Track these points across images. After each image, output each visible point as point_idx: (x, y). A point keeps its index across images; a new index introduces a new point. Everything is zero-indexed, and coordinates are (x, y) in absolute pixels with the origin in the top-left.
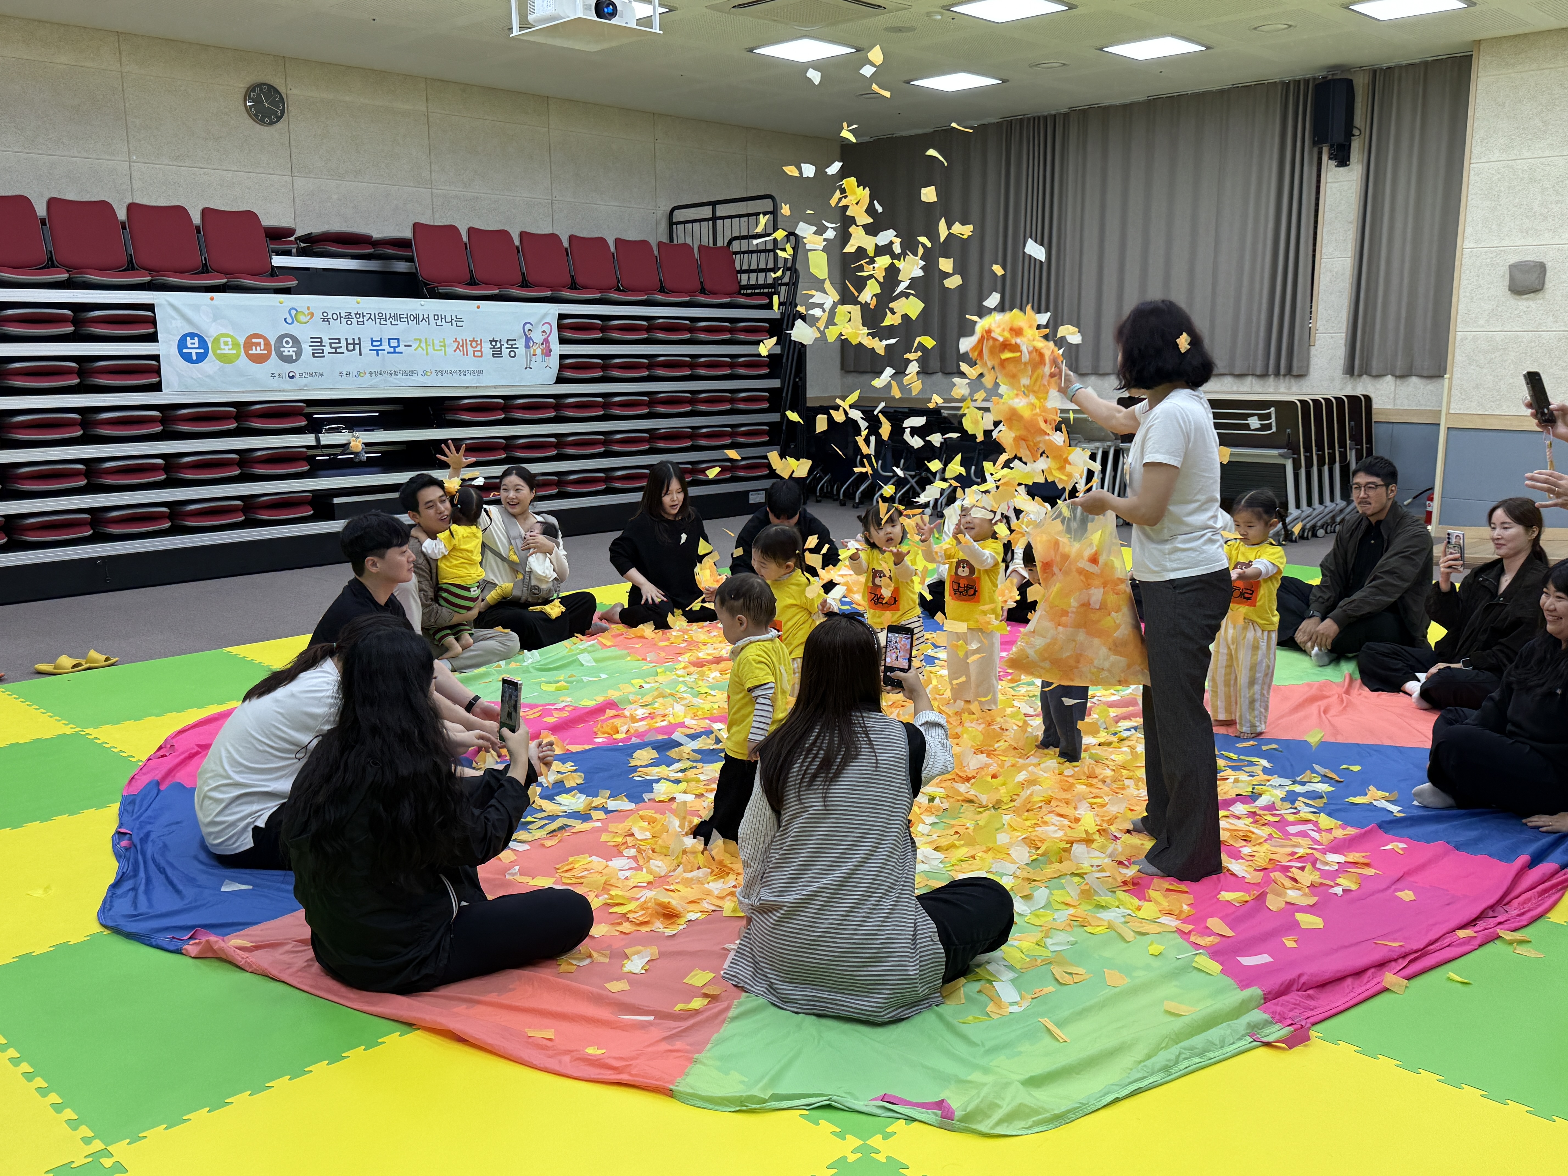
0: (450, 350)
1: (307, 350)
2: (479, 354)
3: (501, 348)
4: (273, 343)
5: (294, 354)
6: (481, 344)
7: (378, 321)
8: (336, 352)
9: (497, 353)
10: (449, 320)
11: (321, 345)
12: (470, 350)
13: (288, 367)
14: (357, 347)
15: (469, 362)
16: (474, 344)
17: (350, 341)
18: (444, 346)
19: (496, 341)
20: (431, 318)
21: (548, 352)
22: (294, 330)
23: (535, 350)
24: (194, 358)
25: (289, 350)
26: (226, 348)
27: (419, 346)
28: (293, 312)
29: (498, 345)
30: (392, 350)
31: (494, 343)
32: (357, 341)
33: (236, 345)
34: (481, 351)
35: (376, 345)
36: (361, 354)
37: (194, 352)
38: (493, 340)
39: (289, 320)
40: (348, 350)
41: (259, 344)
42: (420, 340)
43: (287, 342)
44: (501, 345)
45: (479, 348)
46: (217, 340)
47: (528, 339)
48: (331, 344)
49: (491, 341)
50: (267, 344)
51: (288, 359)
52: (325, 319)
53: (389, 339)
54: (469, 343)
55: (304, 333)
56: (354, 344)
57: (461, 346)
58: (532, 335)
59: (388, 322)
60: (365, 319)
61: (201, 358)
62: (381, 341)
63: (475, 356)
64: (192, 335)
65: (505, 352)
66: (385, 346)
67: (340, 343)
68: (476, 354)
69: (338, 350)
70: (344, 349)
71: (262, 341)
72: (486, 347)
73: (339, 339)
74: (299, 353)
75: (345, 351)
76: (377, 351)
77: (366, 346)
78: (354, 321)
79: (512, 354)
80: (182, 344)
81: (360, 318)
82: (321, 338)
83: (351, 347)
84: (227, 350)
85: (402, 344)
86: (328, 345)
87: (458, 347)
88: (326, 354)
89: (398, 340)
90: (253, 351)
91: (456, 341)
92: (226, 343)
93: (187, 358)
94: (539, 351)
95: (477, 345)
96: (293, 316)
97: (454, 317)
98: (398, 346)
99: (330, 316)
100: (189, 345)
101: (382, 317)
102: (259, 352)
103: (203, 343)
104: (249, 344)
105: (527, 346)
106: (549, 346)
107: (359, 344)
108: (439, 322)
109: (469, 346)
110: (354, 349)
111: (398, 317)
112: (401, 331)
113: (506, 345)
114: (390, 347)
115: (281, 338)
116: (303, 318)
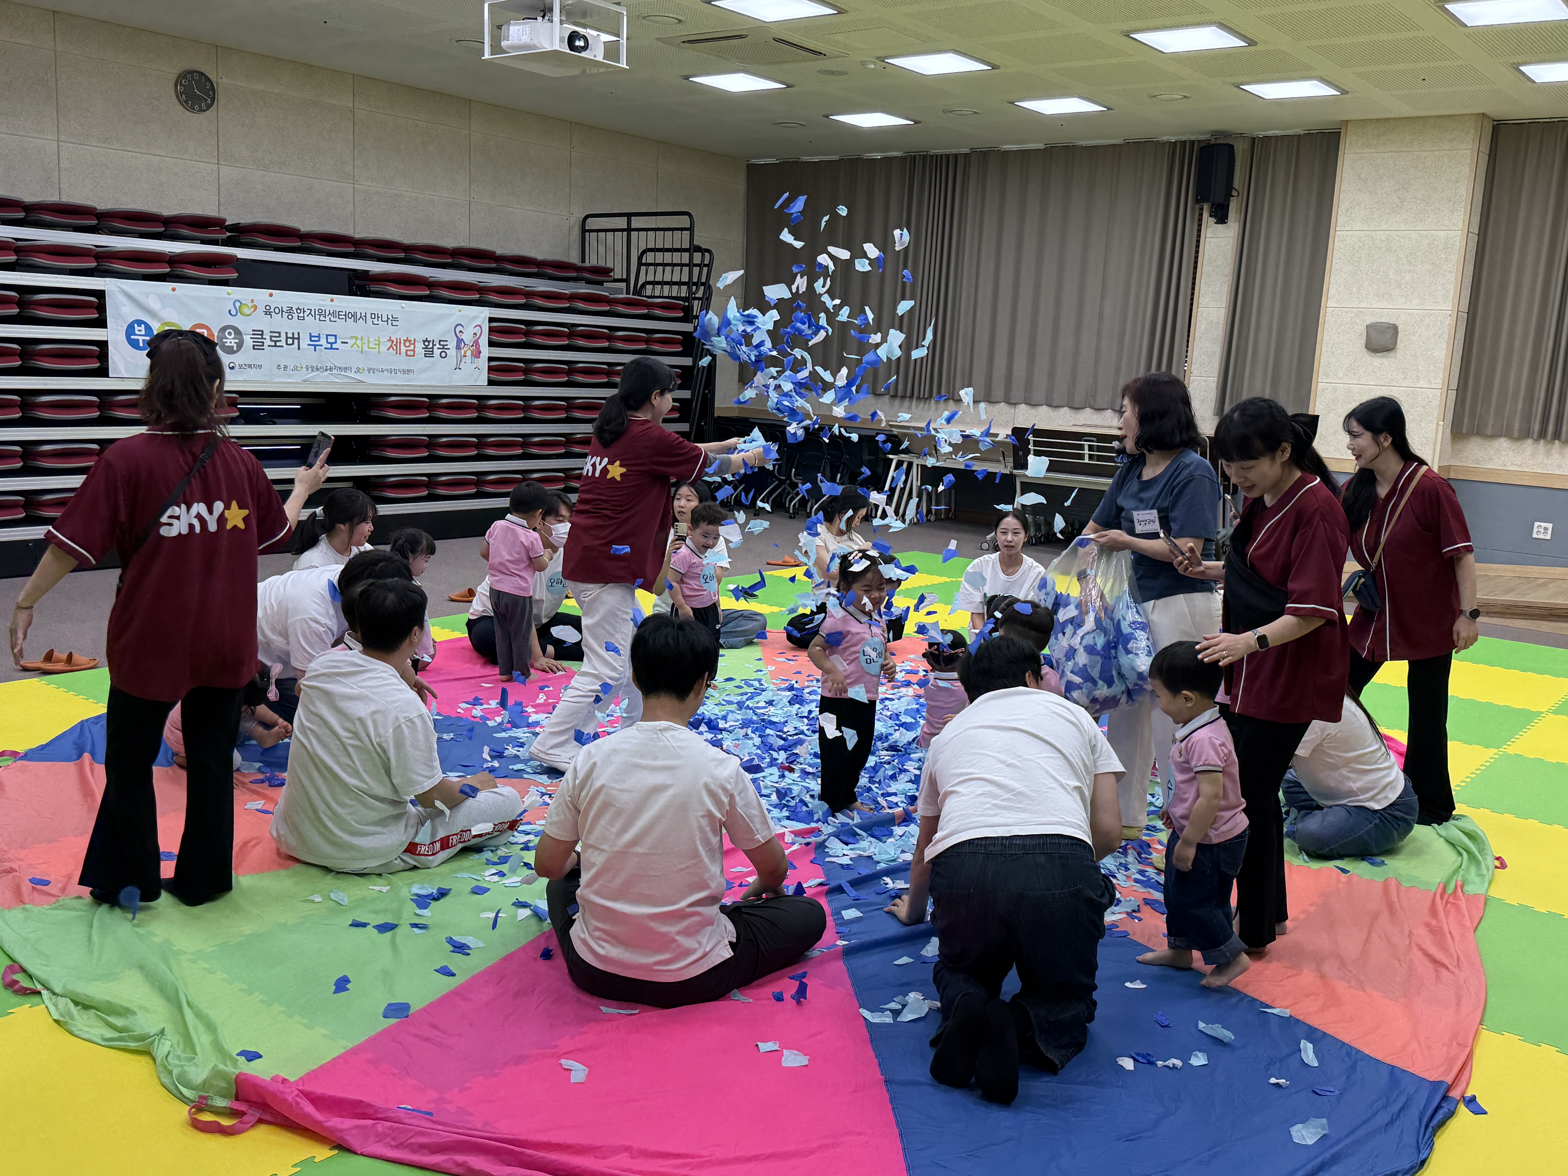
0: (383, 349)
1: (248, 341)
2: (412, 353)
3: (433, 348)
4: (215, 334)
6: (414, 344)
7: (317, 317)
8: (275, 346)
9: (429, 353)
10: (385, 318)
11: (262, 338)
12: (403, 349)
14: (296, 341)
15: (402, 362)
16: (407, 344)
17: (290, 335)
18: (379, 345)
19: (429, 342)
20: (368, 316)
21: (477, 354)
22: (237, 322)
23: (465, 352)
24: (141, 345)
25: (231, 342)
27: (355, 343)
28: (237, 304)
29: (431, 346)
30: (329, 346)
31: (426, 343)
32: (296, 336)
34: (414, 351)
35: (314, 340)
36: (299, 349)
38: (427, 340)
39: (233, 312)
40: (287, 344)
42: (357, 339)
43: (230, 334)
44: (434, 345)
45: (412, 347)
47: (460, 341)
48: (271, 337)
49: (424, 341)
50: (211, 335)
51: (229, 351)
52: (268, 313)
53: (327, 335)
54: (402, 342)
55: (246, 326)
56: (293, 338)
57: (395, 345)
58: (463, 337)
59: (328, 318)
60: (306, 314)
62: (319, 336)
63: (407, 355)
64: (140, 322)
65: (437, 352)
66: (323, 341)
67: (280, 336)
68: (410, 353)
69: (278, 344)
70: (283, 343)
71: (206, 331)
72: (420, 346)
73: (279, 333)
74: (240, 345)
75: (285, 345)
76: (315, 346)
77: (305, 342)
78: (295, 316)
79: (443, 355)
80: (130, 330)
81: (301, 313)
82: (262, 331)
83: (290, 341)
85: (339, 341)
86: (268, 338)
87: (391, 346)
88: (265, 347)
89: (335, 336)
91: (390, 340)
93: (134, 344)
94: (469, 353)
95: (410, 344)
96: (238, 309)
97: (390, 317)
98: (336, 342)
99: (272, 310)
100: (137, 332)
101: (321, 313)
103: (149, 330)
105: (458, 348)
106: (479, 348)
107: (298, 339)
108: (375, 321)
109: (402, 345)
110: (293, 344)
111: (336, 314)
112: (339, 327)
113: (438, 346)
114: (328, 343)
115: (223, 329)
116: (246, 311)
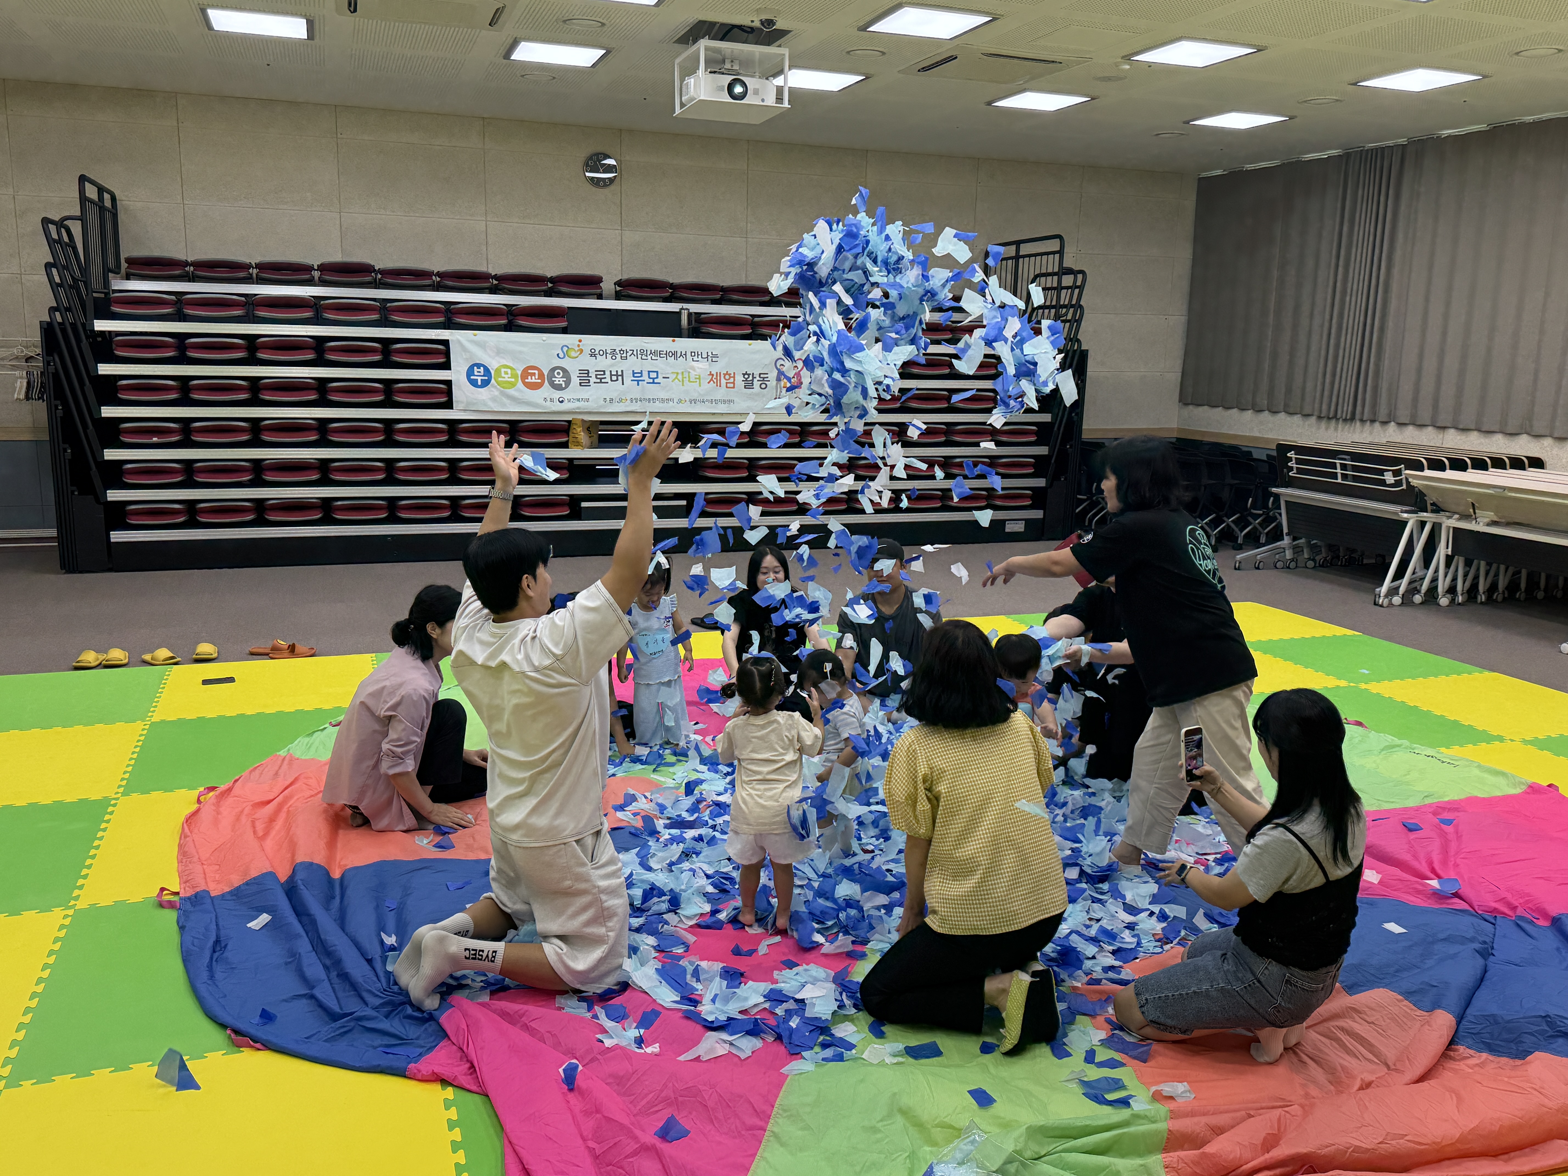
0: (704, 382)
1: (575, 380)
2: (732, 385)
3: (753, 380)
4: (546, 374)
5: (563, 384)
6: (734, 377)
7: (639, 356)
8: (601, 382)
9: (749, 385)
10: (705, 355)
11: (588, 376)
12: (723, 381)
13: (557, 394)
14: (620, 378)
15: (721, 393)
16: (727, 377)
17: (614, 373)
18: (699, 378)
19: (749, 375)
20: (689, 354)
21: (799, 384)
22: (565, 363)
23: (786, 383)
24: (479, 383)
25: (559, 380)
26: (506, 376)
27: (676, 378)
28: (565, 349)
29: (751, 378)
30: (651, 381)
31: (746, 376)
32: (620, 373)
33: (514, 376)
34: (734, 383)
35: (637, 376)
36: (623, 384)
37: (479, 379)
38: (746, 373)
39: (561, 355)
40: (612, 380)
41: (534, 374)
42: (677, 374)
43: (559, 373)
44: (753, 378)
45: (732, 380)
46: (498, 371)
47: (781, 373)
48: (596, 375)
49: (744, 375)
50: (541, 375)
51: (558, 388)
52: (593, 355)
53: (649, 372)
54: (722, 376)
55: (573, 367)
56: (617, 375)
57: (714, 378)
58: (785, 369)
59: (649, 357)
60: (628, 354)
61: (486, 383)
62: (641, 373)
63: (727, 387)
64: (479, 365)
65: (756, 384)
66: (645, 376)
67: (604, 374)
68: (729, 385)
69: (603, 381)
70: (608, 380)
71: (536, 372)
72: (739, 379)
73: (604, 371)
74: (568, 382)
76: (638, 381)
77: (628, 378)
78: (618, 356)
79: (763, 386)
80: (470, 372)
81: (624, 354)
82: (588, 370)
83: (614, 378)
84: (507, 378)
85: (660, 376)
86: (594, 376)
87: (712, 380)
88: (591, 383)
89: (657, 372)
90: (529, 380)
91: (710, 374)
92: (506, 373)
93: (474, 383)
95: (730, 377)
96: (566, 352)
97: (710, 354)
98: (657, 378)
99: (597, 352)
100: (476, 373)
101: (643, 353)
102: (534, 380)
103: (487, 371)
104: (525, 373)
105: (779, 379)
106: (800, 380)
107: (622, 375)
108: (695, 358)
109: (722, 378)
110: (617, 380)
111: (657, 353)
112: (660, 364)
113: (758, 378)
114: (649, 378)
115: (553, 370)
116: (573, 354)
